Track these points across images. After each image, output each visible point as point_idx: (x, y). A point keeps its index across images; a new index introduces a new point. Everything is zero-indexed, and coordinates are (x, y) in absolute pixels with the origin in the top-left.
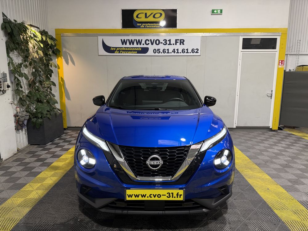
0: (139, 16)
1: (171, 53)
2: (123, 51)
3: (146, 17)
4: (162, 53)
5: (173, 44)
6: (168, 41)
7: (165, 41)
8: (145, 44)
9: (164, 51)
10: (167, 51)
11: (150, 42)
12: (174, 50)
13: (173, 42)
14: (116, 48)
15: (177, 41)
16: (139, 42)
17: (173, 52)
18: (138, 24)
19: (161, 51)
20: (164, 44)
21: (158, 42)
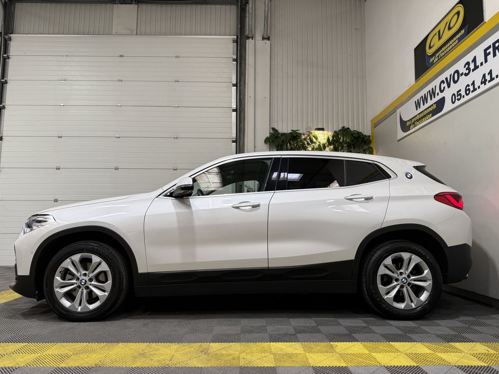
0: (432, 45)
1: (479, 87)
2: (418, 120)
3: (440, 38)
4: (465, 95)
5: (482, 64)
6: (471, 62)
7: (467, 66)
8: (439, 93)
9: (467, 91)
10: (471, 88)
11: (445, 85)
12: (484, 76)
13: (480, 59)
14: (411, 120)
15: (488, 52)
16: (433, 93)
17: (482, 83)
18: (431, 60)
19: (463, 93)
20: (466, 75)
21: (456, 77)
